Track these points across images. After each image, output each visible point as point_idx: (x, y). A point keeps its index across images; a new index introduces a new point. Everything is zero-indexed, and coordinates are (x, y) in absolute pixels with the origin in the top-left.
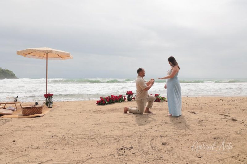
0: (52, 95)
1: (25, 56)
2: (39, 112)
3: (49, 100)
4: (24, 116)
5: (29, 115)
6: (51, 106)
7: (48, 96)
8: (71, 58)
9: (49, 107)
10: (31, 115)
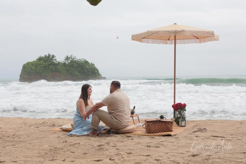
0: (185, 105)
1: (141, 41)
2: (168, 129)
3: (180, 113)
4: (149, 133)
5: (156, 133)
6: (183, 124)
7: (179, 108)
8: (215, 40)
9: (180, 125)
10: (158, 132)
